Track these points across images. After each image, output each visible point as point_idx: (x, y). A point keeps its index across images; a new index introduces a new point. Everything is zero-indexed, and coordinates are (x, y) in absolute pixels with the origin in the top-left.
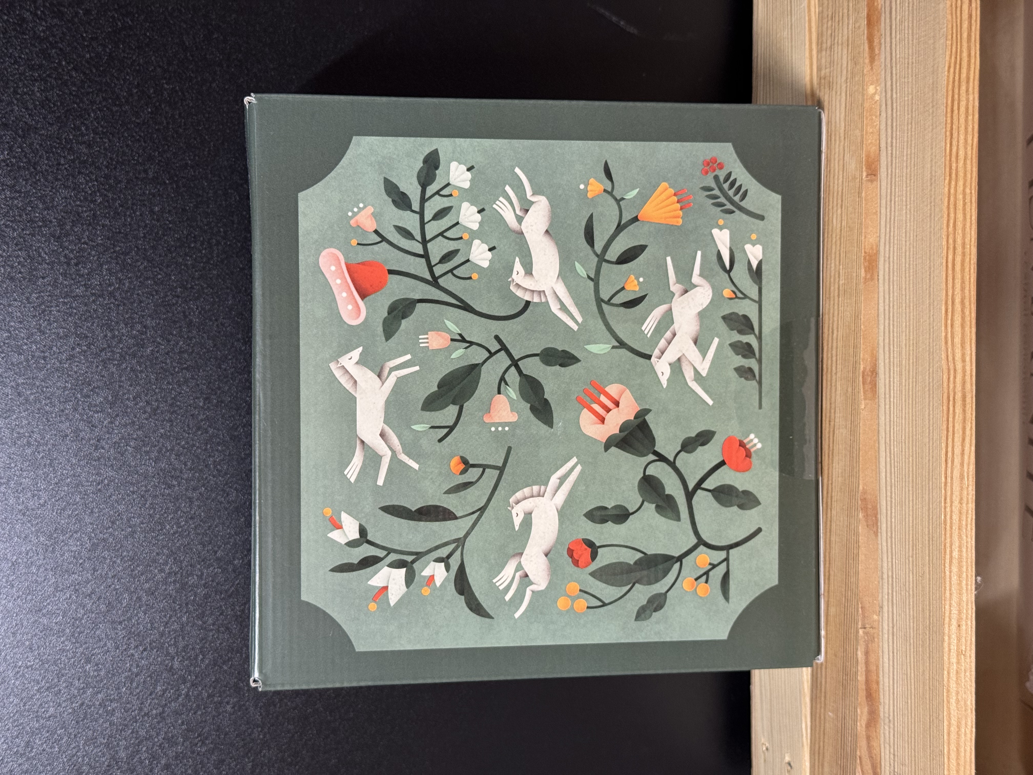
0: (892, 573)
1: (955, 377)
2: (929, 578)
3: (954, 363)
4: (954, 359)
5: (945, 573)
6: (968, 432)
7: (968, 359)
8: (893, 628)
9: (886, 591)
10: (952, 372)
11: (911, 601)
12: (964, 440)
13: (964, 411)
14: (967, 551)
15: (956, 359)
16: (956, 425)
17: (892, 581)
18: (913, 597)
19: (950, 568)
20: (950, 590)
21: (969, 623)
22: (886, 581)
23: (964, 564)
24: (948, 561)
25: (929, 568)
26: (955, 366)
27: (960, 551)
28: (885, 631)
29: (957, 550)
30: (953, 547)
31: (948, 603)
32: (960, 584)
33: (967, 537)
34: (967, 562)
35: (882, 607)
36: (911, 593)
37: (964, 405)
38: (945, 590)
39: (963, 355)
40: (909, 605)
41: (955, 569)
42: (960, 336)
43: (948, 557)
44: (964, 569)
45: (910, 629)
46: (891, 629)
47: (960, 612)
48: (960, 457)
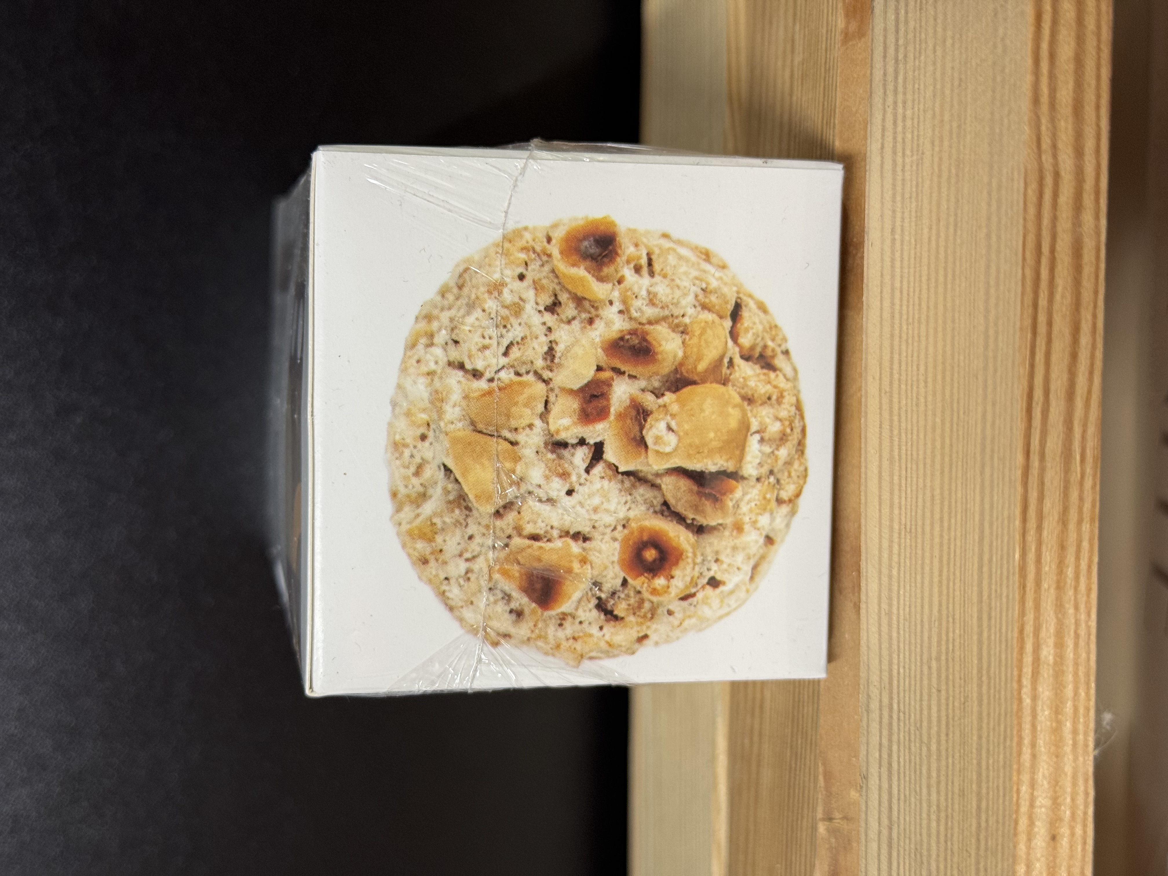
0: (891, 698)
1: (1056, 195)
2: (980, 714)
3: (1055, 156)
4: (1054, 146)
5: (1020, 700)
6: (1085, 340)
7: (1089, 144)
8: (890, 829)
9: (875, 740)
10: (1049, 181)
11: (934, 766)
12: (1074, 356)
13: (1077, 282)
14: (1076, 645)
15: (1060, 145)
16: (1057, 319)
17: (891, 717)
18: (939, 760)
19: (1034, 689)
20: (1033, 745)
21: (1079, 831)
22: (875, 715)
23: (1070, 678)
24: (1028, 670)
25: (980, 686)
26: (1056, 165)
27: (1060, 645)
28: (873, 834)
29: (1051, 642)
30: (1043, 634)
31: (1026, 778)
32: (1057, 730)
33: (1077, 608)
34: (1076, 674)
35: (866, 778)
36: (934, 747)
37: (1078, 268)
38: (1020, 744)
39: (1079, 135)
40: (929, 777)
41: (1045, 692)
42: (1071, 85)
43: (1028, 659)
44: (1069, 691)
45: (929, 836)
46: (885, 832)
47: (1056, 802)
48: (1062, 403)
